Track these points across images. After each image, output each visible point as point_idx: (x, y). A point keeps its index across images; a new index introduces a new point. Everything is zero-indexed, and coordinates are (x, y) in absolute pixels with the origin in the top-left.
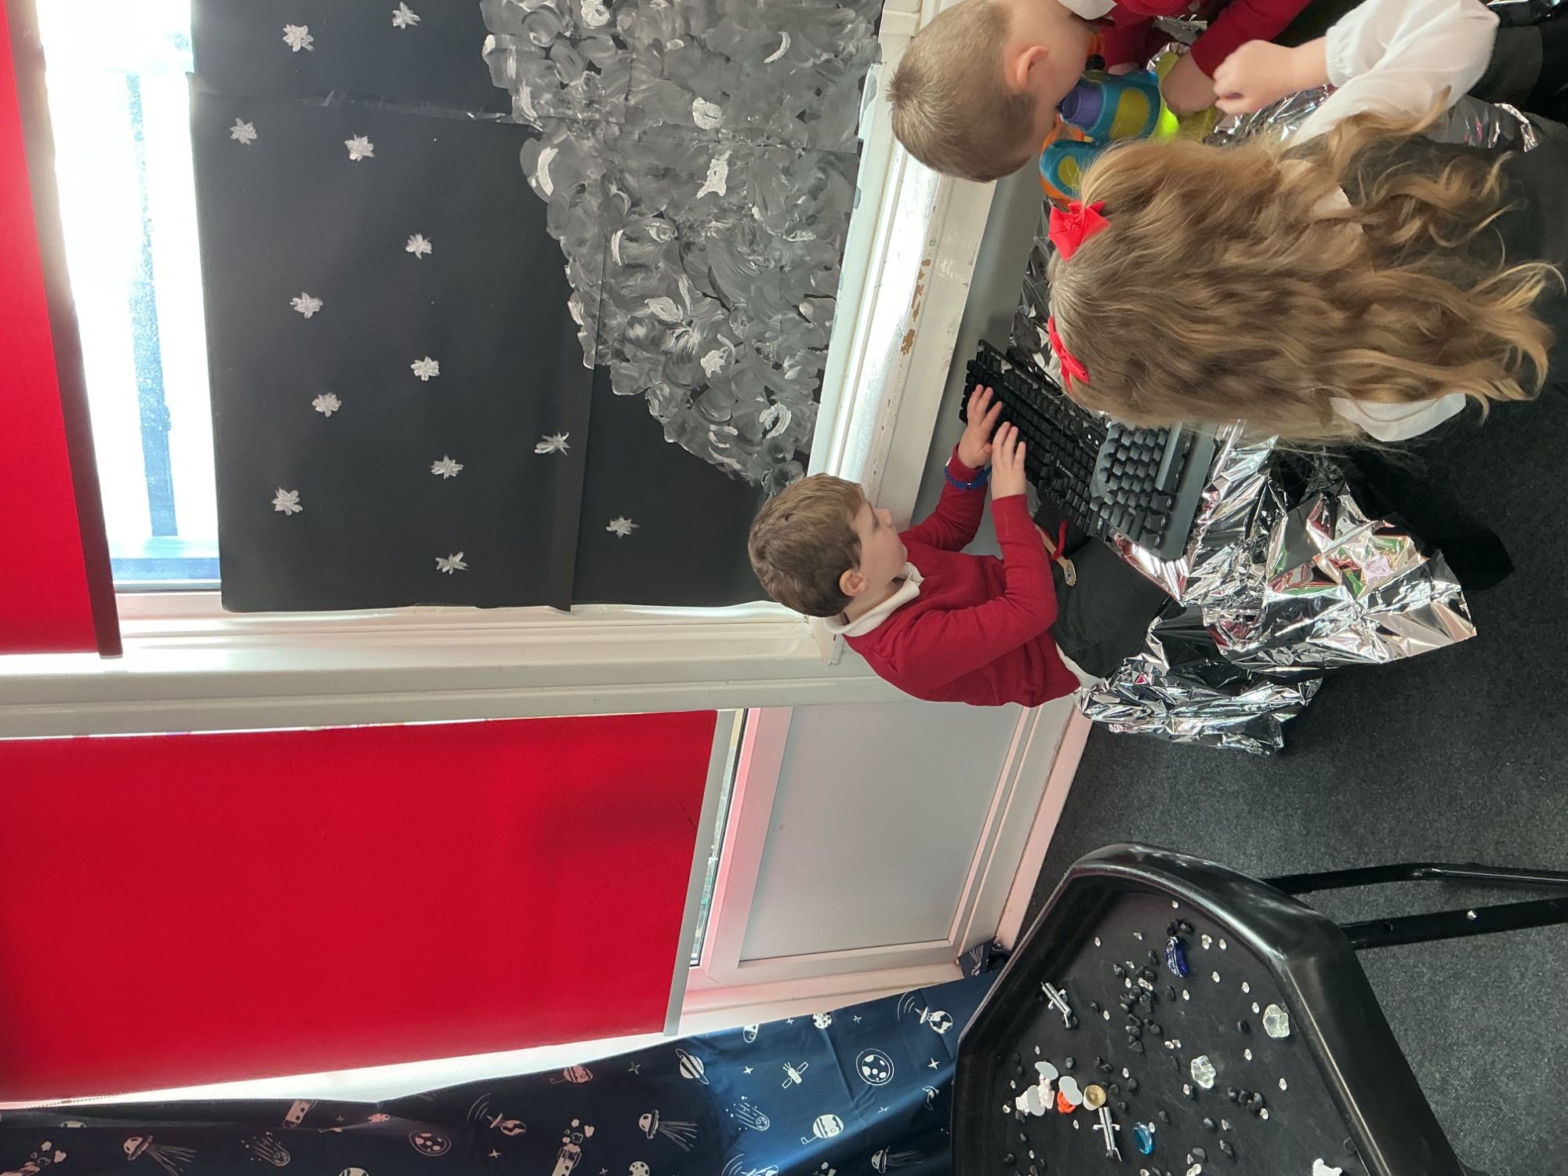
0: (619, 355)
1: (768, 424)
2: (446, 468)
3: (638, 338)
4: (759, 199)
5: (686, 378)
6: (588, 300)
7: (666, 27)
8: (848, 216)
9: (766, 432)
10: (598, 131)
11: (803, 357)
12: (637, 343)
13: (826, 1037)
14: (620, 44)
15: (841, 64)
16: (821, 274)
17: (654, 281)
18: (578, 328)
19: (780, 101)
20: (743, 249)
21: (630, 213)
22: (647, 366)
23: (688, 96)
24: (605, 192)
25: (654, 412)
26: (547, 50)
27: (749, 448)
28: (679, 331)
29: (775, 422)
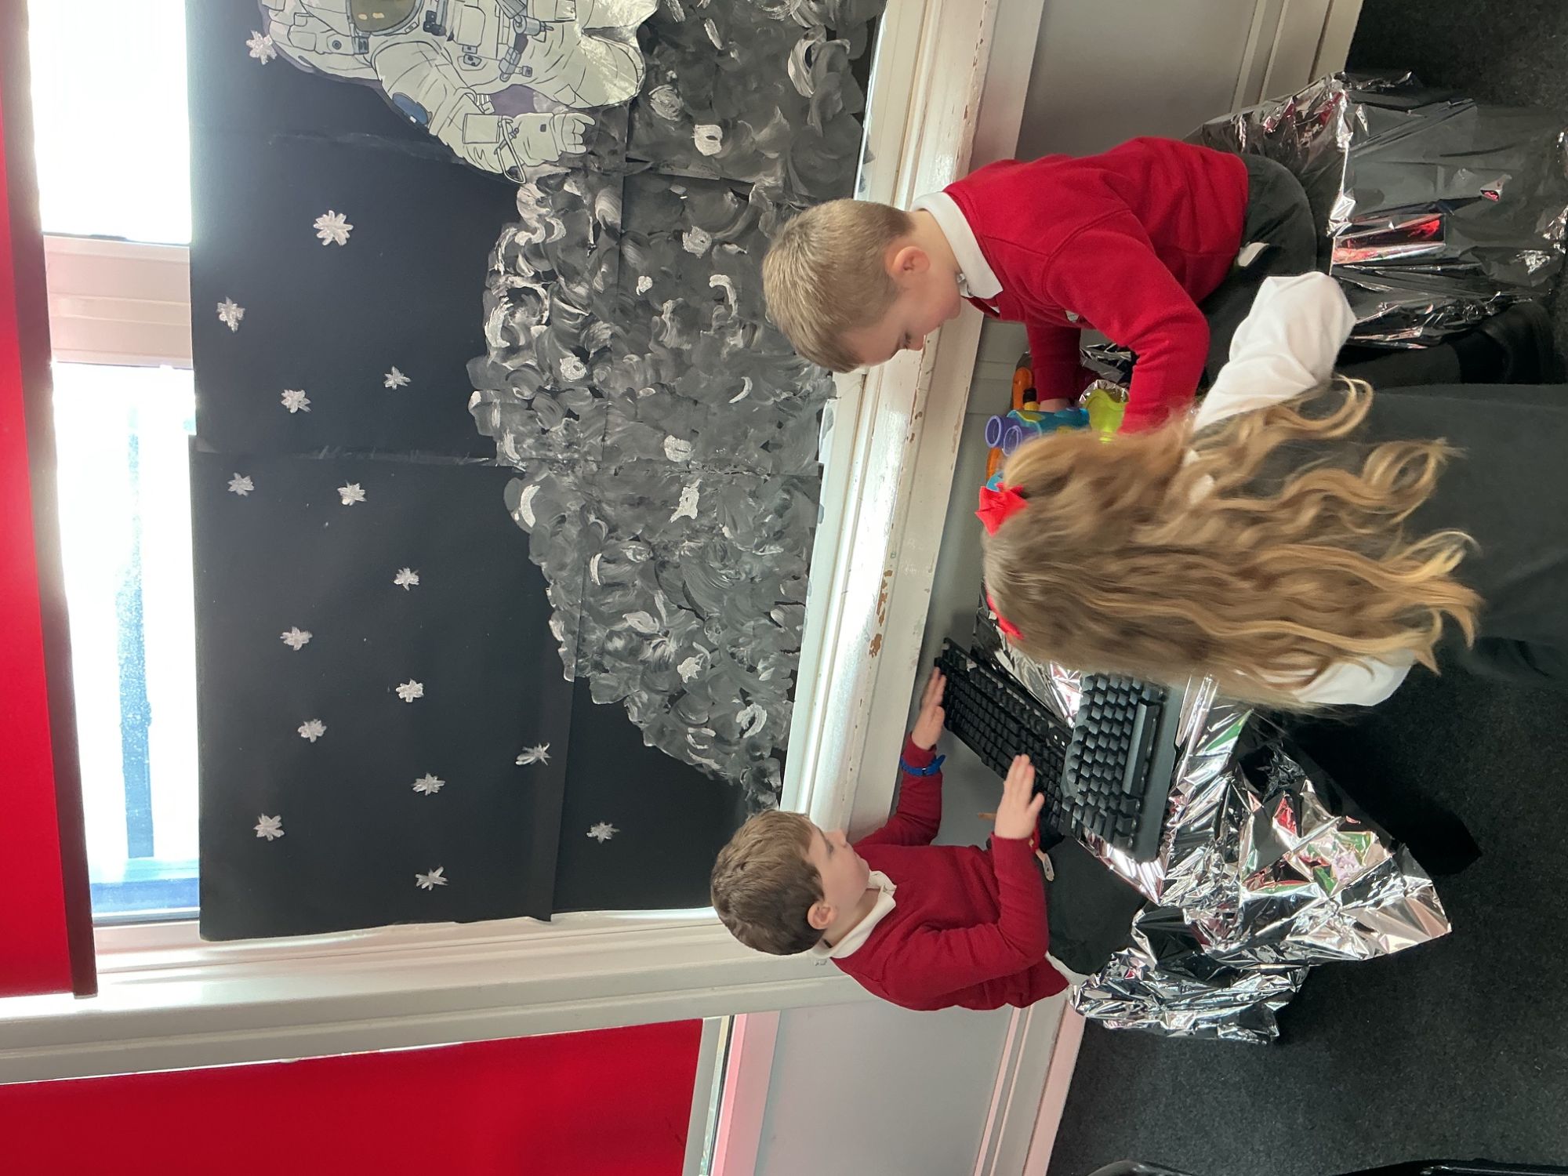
0: (599, 667)
1: (745, 725)
2: (428, 785)
3: (616, 650)
4: (728, 519)
5: (664, 684)
6: (568, 618)
7: (638, 378)
8: (813, 531)
9: (743, 732)
10: (577, 468)
11: (777, 660)
12: (616, 654)
14: (596, 393)
15: (799, 402)
16: (790, 583)
17: (631, 597)
18: (559, 644)
19: (745, 434)
20: (715, 564)
21: (608, 537)
22: (626, 675)
23: (660, 435)
24: (584, 520)
25: (633, 718)
26: (530, 402)
27: (727, 748)
28: (655, 642)
29: (752, 722)
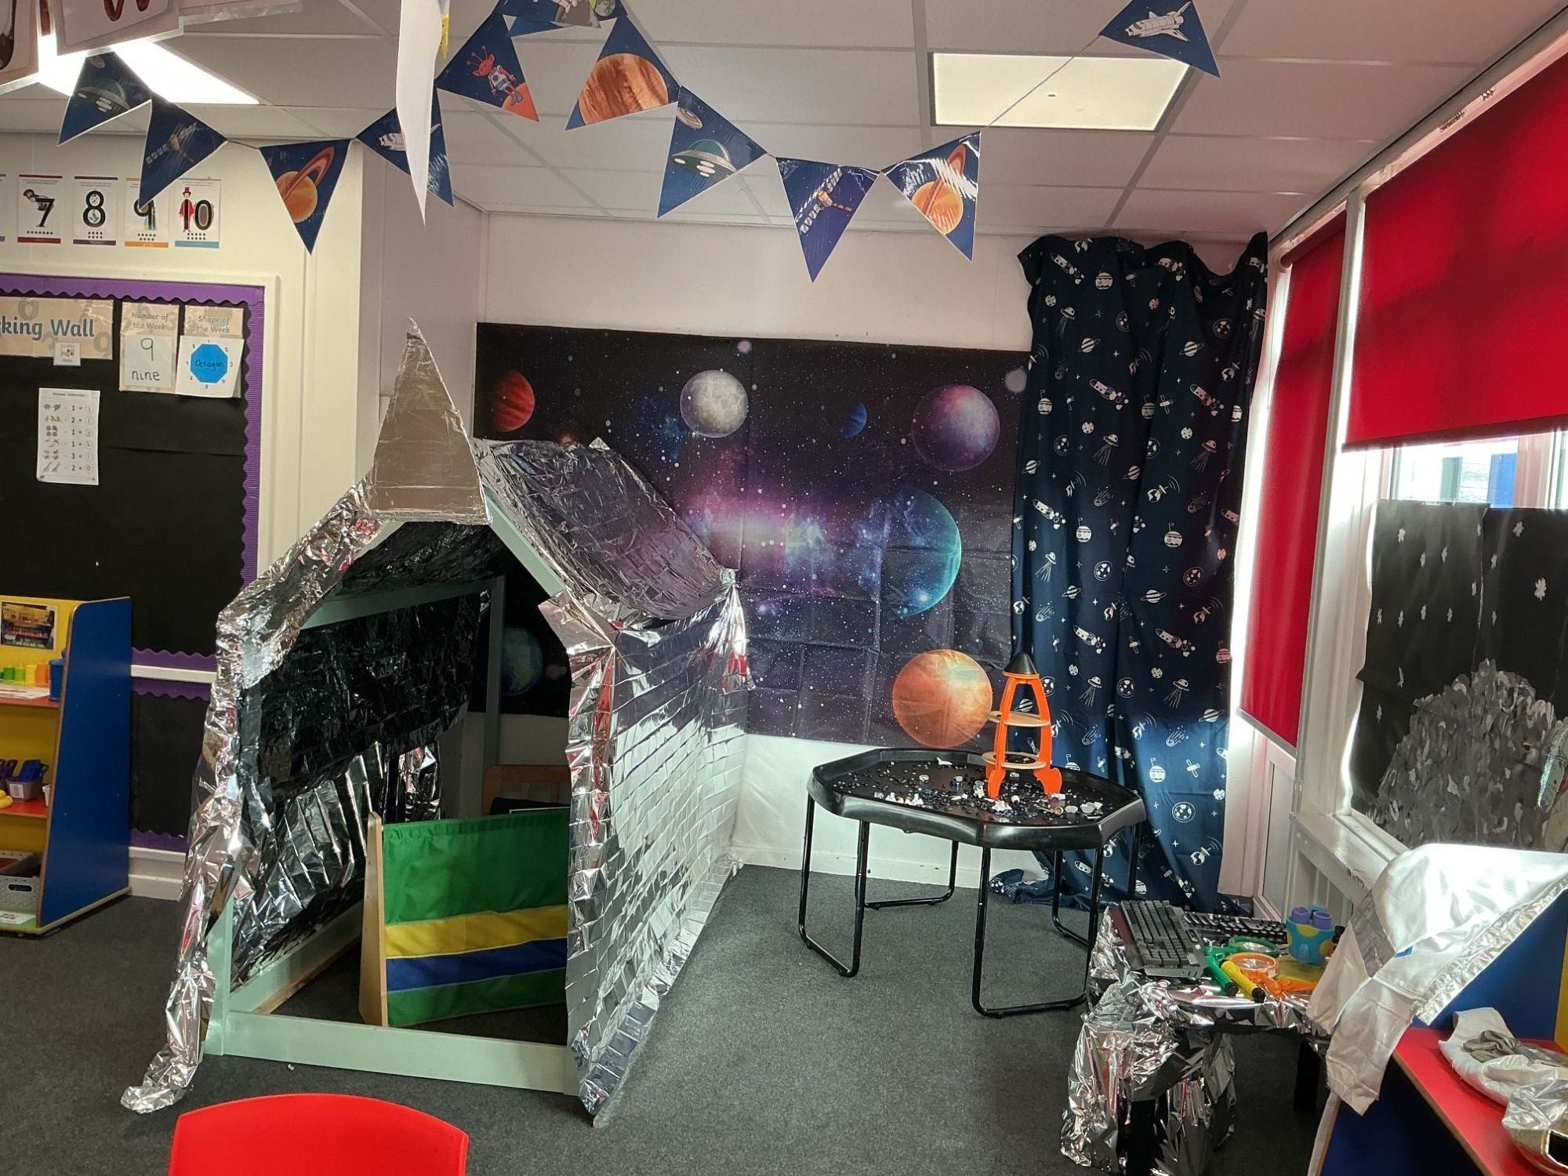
0: (1418, 721)
3: (1421, 732)
5: (1410, 759)
6: (1431, 705)
9: (1391, 804)
10: (1468, 720)
13: (1208, 793)
17: (1433, 745)
18: (1425, 698)
21: (1449, 734)
22: (1415, 737)
24: (1455, 721)
